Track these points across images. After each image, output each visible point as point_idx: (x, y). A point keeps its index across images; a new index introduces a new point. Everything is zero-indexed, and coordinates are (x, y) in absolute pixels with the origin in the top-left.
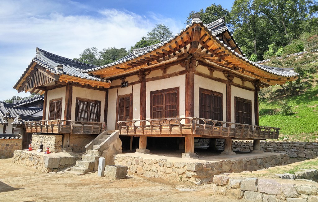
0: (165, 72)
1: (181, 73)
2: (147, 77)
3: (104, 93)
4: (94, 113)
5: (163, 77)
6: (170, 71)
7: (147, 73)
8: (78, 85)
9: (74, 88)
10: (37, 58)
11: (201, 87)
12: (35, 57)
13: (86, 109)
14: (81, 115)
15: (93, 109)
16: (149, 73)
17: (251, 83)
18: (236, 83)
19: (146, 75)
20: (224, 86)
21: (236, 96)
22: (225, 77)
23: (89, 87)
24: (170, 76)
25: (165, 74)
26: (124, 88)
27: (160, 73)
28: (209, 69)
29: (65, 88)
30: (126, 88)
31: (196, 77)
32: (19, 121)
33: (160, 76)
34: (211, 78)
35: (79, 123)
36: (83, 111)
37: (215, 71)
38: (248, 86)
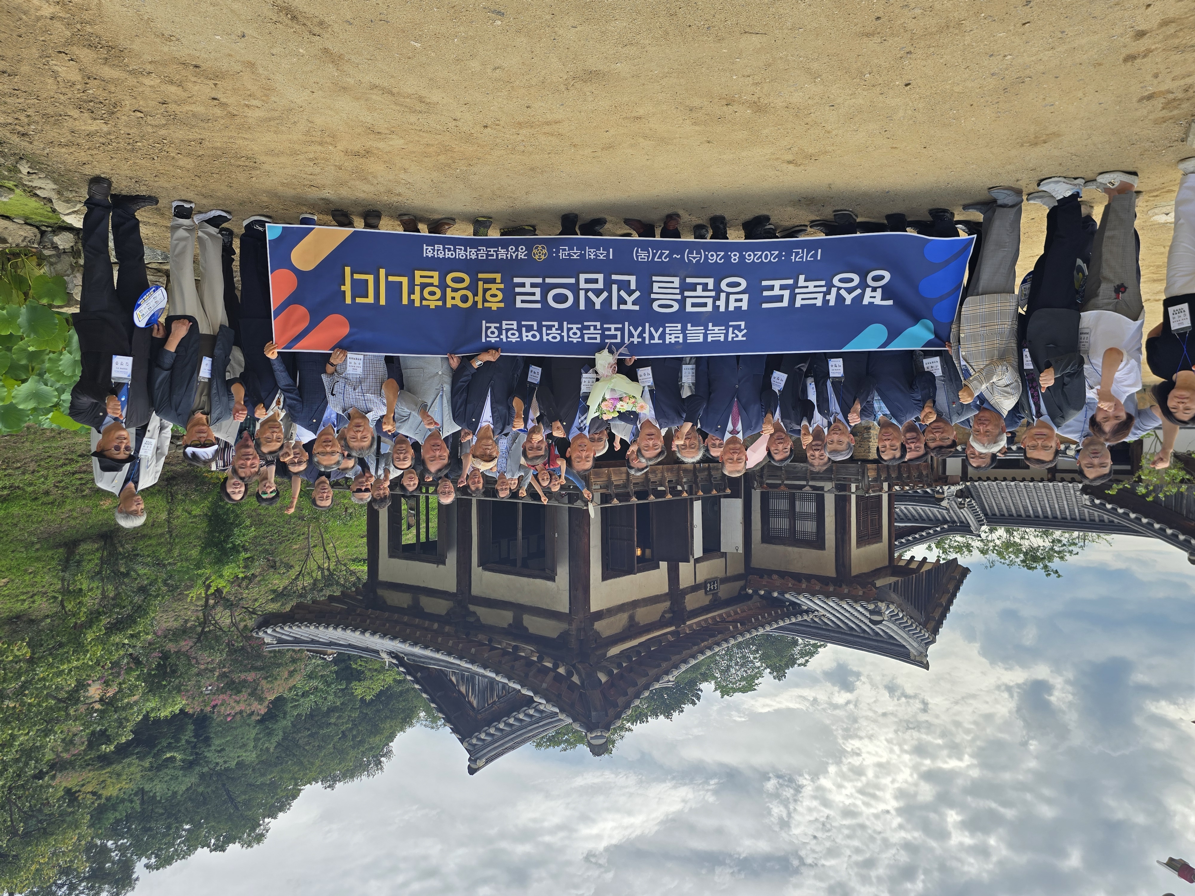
0: (632, 618)
1: (599, 615)
2: (667, 604)
3: (756, 562)
4: (779, 514)
5: (635, 604)
6: (621, 620)
7: (668, 616)
8: (824, 580)
9: (831, 572)
10: (926, 643)
11: (549, 583)
12: (931, 648)
13: (798, 523)
14: (811, 507)
15: (781, 524)
16: (663, 616)
17: (389, 602)
18: (440, 601)
19: (671, 610)
20: (476, 590)
21: (441, 566)
22: (474, 613)
23: (797, 577)
24: (621, 608)
25: (631, 612)
26: (713, 576)
27: (643, 615)
28: (526, 629)
29: (855, 572)
30: (709, 577)
31: (564, 607)
32: (943, 493)
33: (640, 607)
34: (519, 609)
35: (814, 488)
36: (805, 516)
37: (506, 626)
38: (400, 594)
